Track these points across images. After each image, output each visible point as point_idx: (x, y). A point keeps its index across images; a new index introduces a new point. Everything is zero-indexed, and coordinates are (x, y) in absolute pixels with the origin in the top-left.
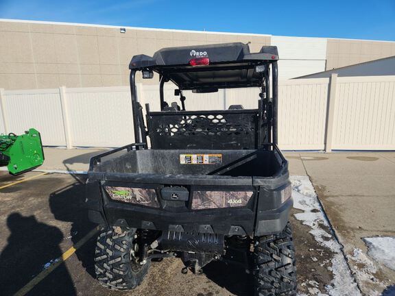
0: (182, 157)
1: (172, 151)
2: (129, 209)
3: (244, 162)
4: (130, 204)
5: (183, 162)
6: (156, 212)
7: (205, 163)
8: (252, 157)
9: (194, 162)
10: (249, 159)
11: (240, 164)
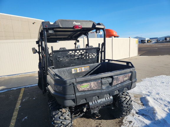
0: (73, 70)
1: (68, 68)
2: (88, 93)
3: (97, 68)
4: (88, 91)
5: (73, 72)
6: (100, 91)
7: (83, 71)
8: (100, 66)
9: (78, 71)
10: (98, 67)
11: (96, 69)
